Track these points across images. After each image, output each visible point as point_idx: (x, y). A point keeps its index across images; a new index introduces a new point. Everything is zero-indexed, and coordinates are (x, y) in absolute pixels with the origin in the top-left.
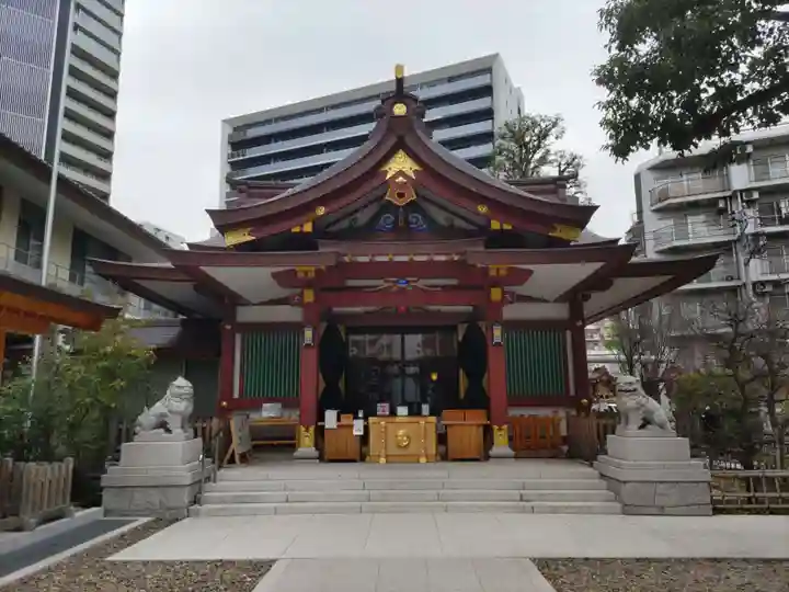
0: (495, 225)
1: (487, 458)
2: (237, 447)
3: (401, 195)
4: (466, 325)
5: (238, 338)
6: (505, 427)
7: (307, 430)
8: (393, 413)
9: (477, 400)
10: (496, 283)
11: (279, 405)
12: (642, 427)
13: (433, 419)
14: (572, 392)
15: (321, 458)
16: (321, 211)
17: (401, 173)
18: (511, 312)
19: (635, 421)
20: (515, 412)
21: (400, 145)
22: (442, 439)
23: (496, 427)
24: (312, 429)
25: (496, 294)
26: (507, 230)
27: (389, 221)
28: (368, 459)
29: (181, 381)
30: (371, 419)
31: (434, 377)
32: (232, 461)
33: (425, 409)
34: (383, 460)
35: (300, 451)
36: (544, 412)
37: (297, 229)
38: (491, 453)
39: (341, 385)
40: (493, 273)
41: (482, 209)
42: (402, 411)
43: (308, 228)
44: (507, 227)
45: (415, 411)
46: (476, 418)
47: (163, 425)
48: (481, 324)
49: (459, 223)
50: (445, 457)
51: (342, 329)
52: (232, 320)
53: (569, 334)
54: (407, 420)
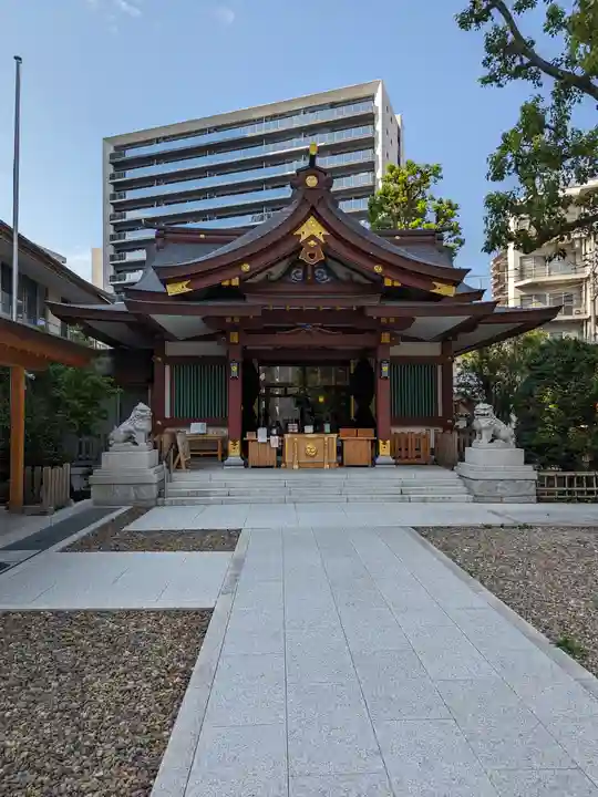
0: (388, 283)
1: (374, 464)
2: (183, 457)
3: (312, 256)
4: (356, 361)
5: (167, 368)
6: (388, 442)
7: (234, 444)
8: (301, 431)
9: (366, 420)
10: (385, 328)
11: (205, 424)
12: (492, 441)
13: (335, 436)
14: (440, 414)
15: (246, 465)
16: (246, 267)
17: (312, 237)
18: (396, 351)
19: (486, 436)
20: (396, 430)
21: (312, 213)
22: (340, 451)
23: (381, 442)
24: (238, 443)
25: (386, 338)
26: (397, 287)
27: (298, 275)
28: (283, 465)
29: (141, 406)
30: (287, 436)
31: (321, 400)
32: (178, 466)
33: (327, 427)
34: (296, 467)
35: (230, 460)
36: (417, 430)
37: (226, 283)
38: (378, 461)
40: (383, 320)
41: (378, 269)
42: (309, 429)
43: (235, 282)
44: (397, 284)
45: (318, 430)
46: (366, 434)
47: (130, 438)
48: (370, 360)
49: (357, 277)
50: (341, 464)
51: (255, 362)
52: (162, 353)
53: (440, 367)
54: (314, 436)
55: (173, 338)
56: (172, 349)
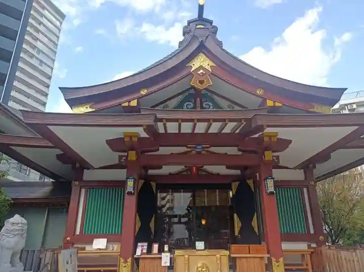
0: (270, 103)
3: (201, 82)
4: (237, 183)
6: (281, 259)
7: (126, 262)
10: (268, 147)
11: (105, 240)
13: (226, 252)
14: (312, 232)
16: (144, 92)
17: (201, 67)
20: (285, 246)
21: (202, 48)
23: (273, 259)
24: (129, 260)
25: (268, 156)
26: (278, 107)
27: (189, 107)
29: (16, 218)
30: (176, 252)
31: (203, 222)
39: (152, 225)
40: (267, 139)
41: (260, 92)
42: (200, 245)
43: (134, 103)
44: (278, 104)
48: (248, 182)
51: (153, 184)
52: (80, 179)
53: (305, 190)
54: (206, 252)
55: (89, 167)
56: (88, 175)
